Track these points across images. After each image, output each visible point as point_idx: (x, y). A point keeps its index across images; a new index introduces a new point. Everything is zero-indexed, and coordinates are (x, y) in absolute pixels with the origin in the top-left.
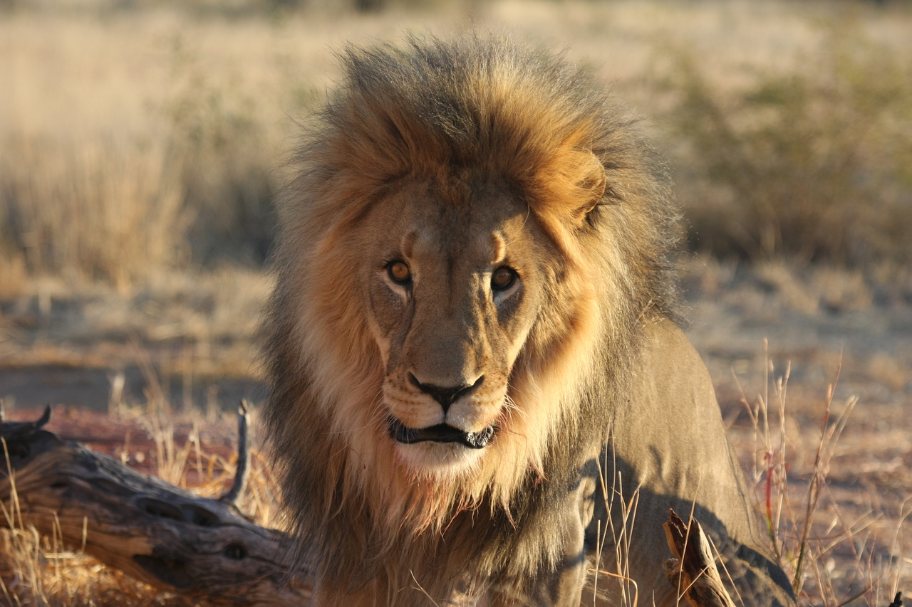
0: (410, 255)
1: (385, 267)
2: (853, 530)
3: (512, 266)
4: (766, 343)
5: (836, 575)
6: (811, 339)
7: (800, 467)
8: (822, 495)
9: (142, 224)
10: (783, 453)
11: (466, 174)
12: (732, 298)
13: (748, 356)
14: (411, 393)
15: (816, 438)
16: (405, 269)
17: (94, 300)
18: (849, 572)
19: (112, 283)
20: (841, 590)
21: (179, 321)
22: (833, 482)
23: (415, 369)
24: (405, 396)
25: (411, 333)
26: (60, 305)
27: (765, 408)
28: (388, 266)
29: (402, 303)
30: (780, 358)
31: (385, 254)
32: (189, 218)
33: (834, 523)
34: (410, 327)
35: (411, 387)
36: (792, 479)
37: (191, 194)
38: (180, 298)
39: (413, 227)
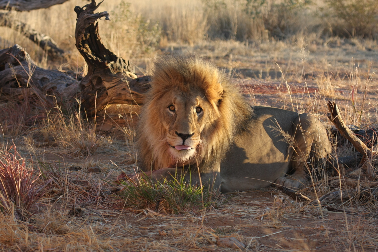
0: (175, 103)
1: (168, 107)
2: (374, 105)
3: (201, 107)
4: (352, 58)
5: (370, 116)
6: (364, 57)
7: (361, 89)
8: (367, 97)
9: (197, 28)
10: (357, 86)
11: (188, 85)
12: (344, 47)
13: (348, 62)
14: (175, 136)
15: (365, 82)
16: (173, 108)
17: (185, 48)
18: (373, 116)
19: (189, 43)
20: (371, 120)
21: (205, 53)
22: (369, 93)
23: (177, 130)
24: (173, 137)
25: (176, 122)
26: (176, 49)
27: (352, 74)
28: (169, 107)
29: (172, 116)
30: (356, 62)
31: (168, 104)
32: (209, 27)
33: (369, 103)
34: (175, 120)
35: (175, 135)
36: (359, 92)
37: (209, 21)
38: (206, 47)
39: (175, 96)
